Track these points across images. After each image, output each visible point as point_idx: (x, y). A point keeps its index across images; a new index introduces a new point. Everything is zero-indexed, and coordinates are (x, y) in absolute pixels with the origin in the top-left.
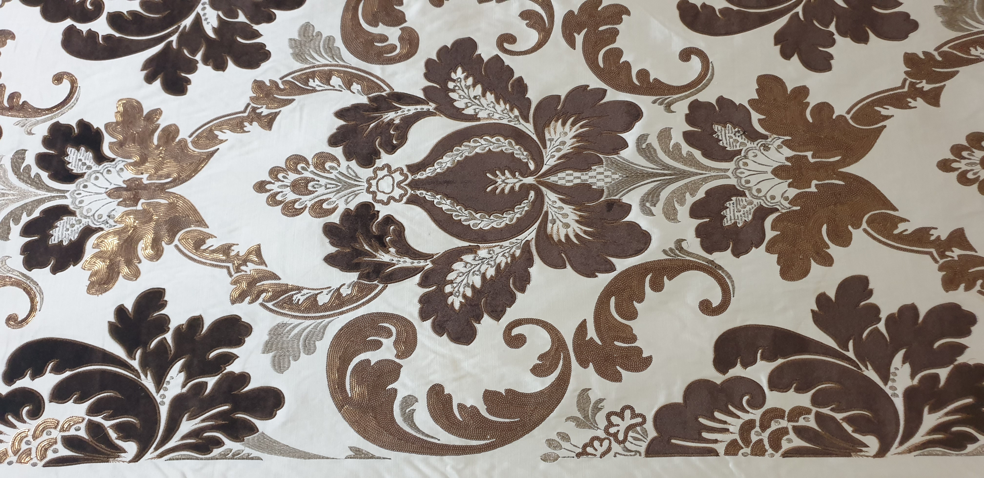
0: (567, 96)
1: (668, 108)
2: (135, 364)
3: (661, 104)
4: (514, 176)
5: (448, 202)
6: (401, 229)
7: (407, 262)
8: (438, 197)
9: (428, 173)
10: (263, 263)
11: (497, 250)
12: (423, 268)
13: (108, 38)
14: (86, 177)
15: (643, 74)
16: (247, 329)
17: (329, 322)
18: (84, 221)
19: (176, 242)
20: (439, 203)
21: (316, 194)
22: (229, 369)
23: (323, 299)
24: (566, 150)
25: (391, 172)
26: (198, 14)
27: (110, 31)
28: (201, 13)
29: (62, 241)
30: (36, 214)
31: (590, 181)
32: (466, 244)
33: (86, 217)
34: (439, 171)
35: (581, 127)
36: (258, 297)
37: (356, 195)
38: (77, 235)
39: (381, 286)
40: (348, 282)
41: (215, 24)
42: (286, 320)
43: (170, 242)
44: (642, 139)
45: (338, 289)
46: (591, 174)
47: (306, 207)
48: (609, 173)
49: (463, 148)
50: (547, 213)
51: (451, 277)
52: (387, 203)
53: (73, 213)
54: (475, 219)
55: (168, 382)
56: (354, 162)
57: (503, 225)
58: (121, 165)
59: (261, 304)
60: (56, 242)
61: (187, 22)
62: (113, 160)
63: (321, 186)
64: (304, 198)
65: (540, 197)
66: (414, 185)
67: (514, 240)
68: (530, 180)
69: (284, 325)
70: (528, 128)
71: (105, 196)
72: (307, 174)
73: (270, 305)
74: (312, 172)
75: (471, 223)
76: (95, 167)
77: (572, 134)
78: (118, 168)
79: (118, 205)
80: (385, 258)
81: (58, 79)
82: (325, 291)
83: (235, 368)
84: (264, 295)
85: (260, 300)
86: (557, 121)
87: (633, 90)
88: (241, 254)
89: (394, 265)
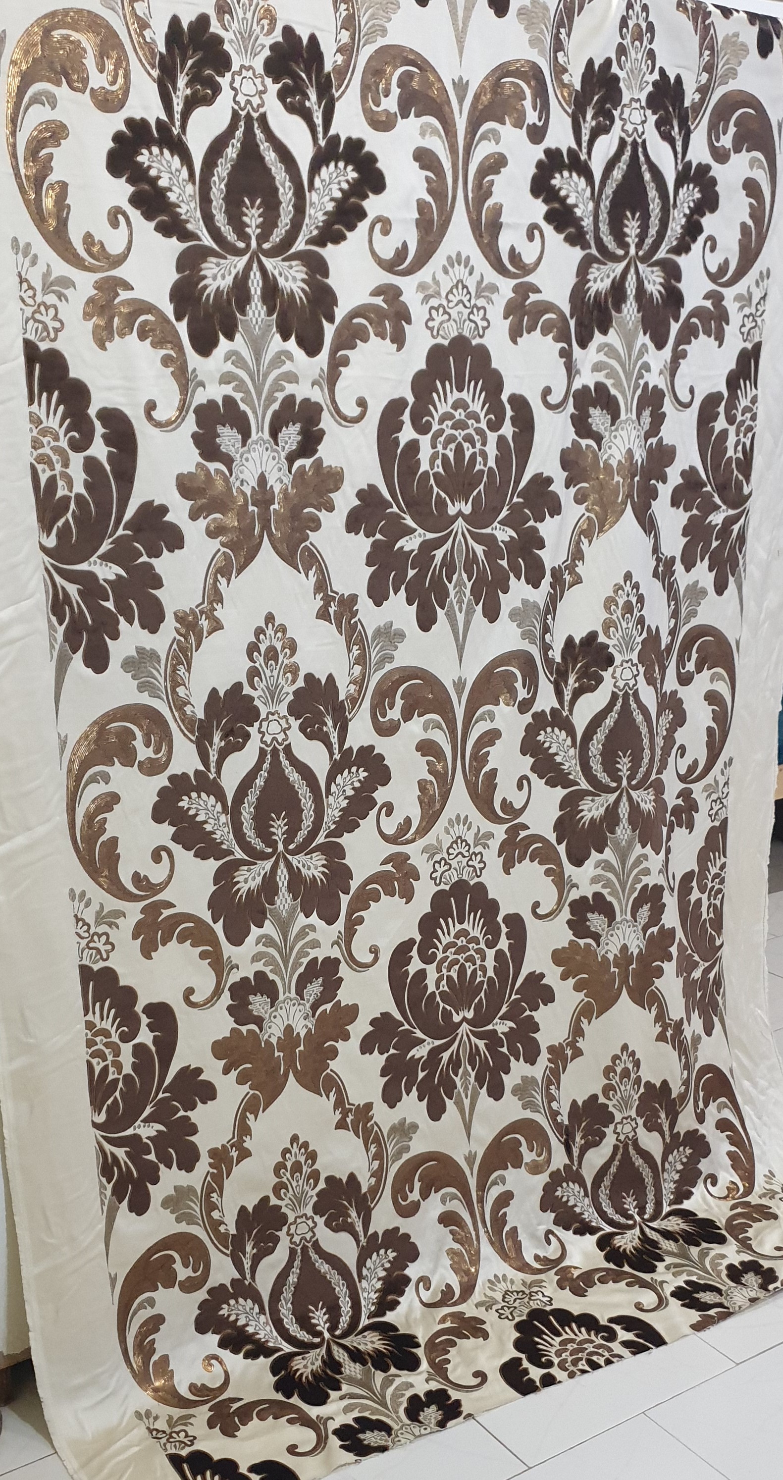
0: (345, 864)
1: (336, 943)
2: (120, 532)
3: (338, 937)
4: (283, 834)
5: (262, 783)
6: (240, 747)
7: (213, 757)
8: (266, 774)
9: (285, 762)
10: (209, 633)
11: (226, 830)
12: (210, 771)
13: (396, 442)
14: (275, 447)
15: (361, 921)
16: (154, 630)
17: (163, 700)
18: (238, 456)
19: (223, 549)
20: (261, 775)
21: (265, 669)
22: (121, 619)
23: (181, 691)
24: (304, 871)
25: (284, 731)
26: (415, 530)
27: (402, 444)
28: (416, 534)
29: (219, 436)
30: (243, 407)
31: (281, 894)
32: (229, 804)
33: (241, 457)
34: (287, 771)
35: (321, 880)
36: (181, 635)
37: (265, 704)
38: (224, 450)
39: (194, 738)
40: (196, 711)
41: (406, 549)
42: (163, 662)
43: (223, 544)
44: (312, 928)
45: (189, 703)
46: (286, 894)
47: (255, 662)
48: (286, 907)
49: (305, 788)
50: (256, 864)
51: (203, 795)
52: (260, 732)
53: (244, 444)
54: (249, 808)
55: (107, 565)
56: (292, 698)
57: (245, 831)
58: (286, 480)
59: (175, 638)
60: (219, 431)
61: (409, 521)
62: (290, 472)
63: (272, 671)
64: (261, 659)
65: (267, 857)
66: (275, 752)
67: (234, 842)
68: (281, 847)
69: (159, 662)
70: (321, 839)
71: (260, 472)
72: (281, 657)
73: (175, 646)
74: (283, 662)
75: (246, 805)
76: (283, 455)
77: (316, 874)
78: (283, 478)
79: (253, 487)
80: (216, 739)
81: (362, 403)
82: (187, 692)
83: (123, 624)
84: (182, 639)
85: (178, 637)
86: (326, 860)
87: (349, 915)
88: (215, 613)
89: (211, 747)
